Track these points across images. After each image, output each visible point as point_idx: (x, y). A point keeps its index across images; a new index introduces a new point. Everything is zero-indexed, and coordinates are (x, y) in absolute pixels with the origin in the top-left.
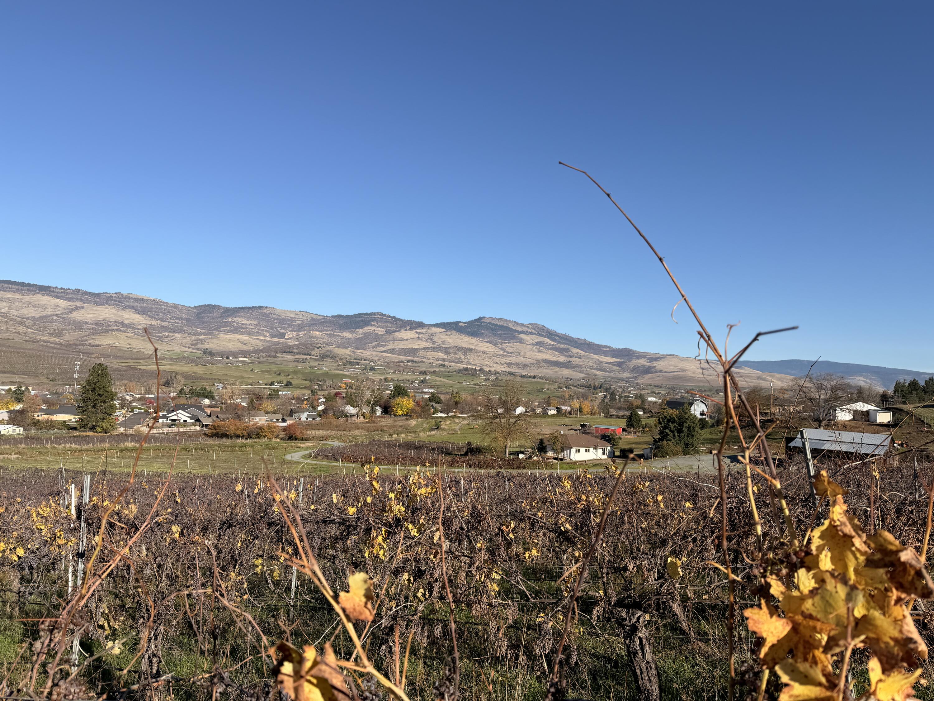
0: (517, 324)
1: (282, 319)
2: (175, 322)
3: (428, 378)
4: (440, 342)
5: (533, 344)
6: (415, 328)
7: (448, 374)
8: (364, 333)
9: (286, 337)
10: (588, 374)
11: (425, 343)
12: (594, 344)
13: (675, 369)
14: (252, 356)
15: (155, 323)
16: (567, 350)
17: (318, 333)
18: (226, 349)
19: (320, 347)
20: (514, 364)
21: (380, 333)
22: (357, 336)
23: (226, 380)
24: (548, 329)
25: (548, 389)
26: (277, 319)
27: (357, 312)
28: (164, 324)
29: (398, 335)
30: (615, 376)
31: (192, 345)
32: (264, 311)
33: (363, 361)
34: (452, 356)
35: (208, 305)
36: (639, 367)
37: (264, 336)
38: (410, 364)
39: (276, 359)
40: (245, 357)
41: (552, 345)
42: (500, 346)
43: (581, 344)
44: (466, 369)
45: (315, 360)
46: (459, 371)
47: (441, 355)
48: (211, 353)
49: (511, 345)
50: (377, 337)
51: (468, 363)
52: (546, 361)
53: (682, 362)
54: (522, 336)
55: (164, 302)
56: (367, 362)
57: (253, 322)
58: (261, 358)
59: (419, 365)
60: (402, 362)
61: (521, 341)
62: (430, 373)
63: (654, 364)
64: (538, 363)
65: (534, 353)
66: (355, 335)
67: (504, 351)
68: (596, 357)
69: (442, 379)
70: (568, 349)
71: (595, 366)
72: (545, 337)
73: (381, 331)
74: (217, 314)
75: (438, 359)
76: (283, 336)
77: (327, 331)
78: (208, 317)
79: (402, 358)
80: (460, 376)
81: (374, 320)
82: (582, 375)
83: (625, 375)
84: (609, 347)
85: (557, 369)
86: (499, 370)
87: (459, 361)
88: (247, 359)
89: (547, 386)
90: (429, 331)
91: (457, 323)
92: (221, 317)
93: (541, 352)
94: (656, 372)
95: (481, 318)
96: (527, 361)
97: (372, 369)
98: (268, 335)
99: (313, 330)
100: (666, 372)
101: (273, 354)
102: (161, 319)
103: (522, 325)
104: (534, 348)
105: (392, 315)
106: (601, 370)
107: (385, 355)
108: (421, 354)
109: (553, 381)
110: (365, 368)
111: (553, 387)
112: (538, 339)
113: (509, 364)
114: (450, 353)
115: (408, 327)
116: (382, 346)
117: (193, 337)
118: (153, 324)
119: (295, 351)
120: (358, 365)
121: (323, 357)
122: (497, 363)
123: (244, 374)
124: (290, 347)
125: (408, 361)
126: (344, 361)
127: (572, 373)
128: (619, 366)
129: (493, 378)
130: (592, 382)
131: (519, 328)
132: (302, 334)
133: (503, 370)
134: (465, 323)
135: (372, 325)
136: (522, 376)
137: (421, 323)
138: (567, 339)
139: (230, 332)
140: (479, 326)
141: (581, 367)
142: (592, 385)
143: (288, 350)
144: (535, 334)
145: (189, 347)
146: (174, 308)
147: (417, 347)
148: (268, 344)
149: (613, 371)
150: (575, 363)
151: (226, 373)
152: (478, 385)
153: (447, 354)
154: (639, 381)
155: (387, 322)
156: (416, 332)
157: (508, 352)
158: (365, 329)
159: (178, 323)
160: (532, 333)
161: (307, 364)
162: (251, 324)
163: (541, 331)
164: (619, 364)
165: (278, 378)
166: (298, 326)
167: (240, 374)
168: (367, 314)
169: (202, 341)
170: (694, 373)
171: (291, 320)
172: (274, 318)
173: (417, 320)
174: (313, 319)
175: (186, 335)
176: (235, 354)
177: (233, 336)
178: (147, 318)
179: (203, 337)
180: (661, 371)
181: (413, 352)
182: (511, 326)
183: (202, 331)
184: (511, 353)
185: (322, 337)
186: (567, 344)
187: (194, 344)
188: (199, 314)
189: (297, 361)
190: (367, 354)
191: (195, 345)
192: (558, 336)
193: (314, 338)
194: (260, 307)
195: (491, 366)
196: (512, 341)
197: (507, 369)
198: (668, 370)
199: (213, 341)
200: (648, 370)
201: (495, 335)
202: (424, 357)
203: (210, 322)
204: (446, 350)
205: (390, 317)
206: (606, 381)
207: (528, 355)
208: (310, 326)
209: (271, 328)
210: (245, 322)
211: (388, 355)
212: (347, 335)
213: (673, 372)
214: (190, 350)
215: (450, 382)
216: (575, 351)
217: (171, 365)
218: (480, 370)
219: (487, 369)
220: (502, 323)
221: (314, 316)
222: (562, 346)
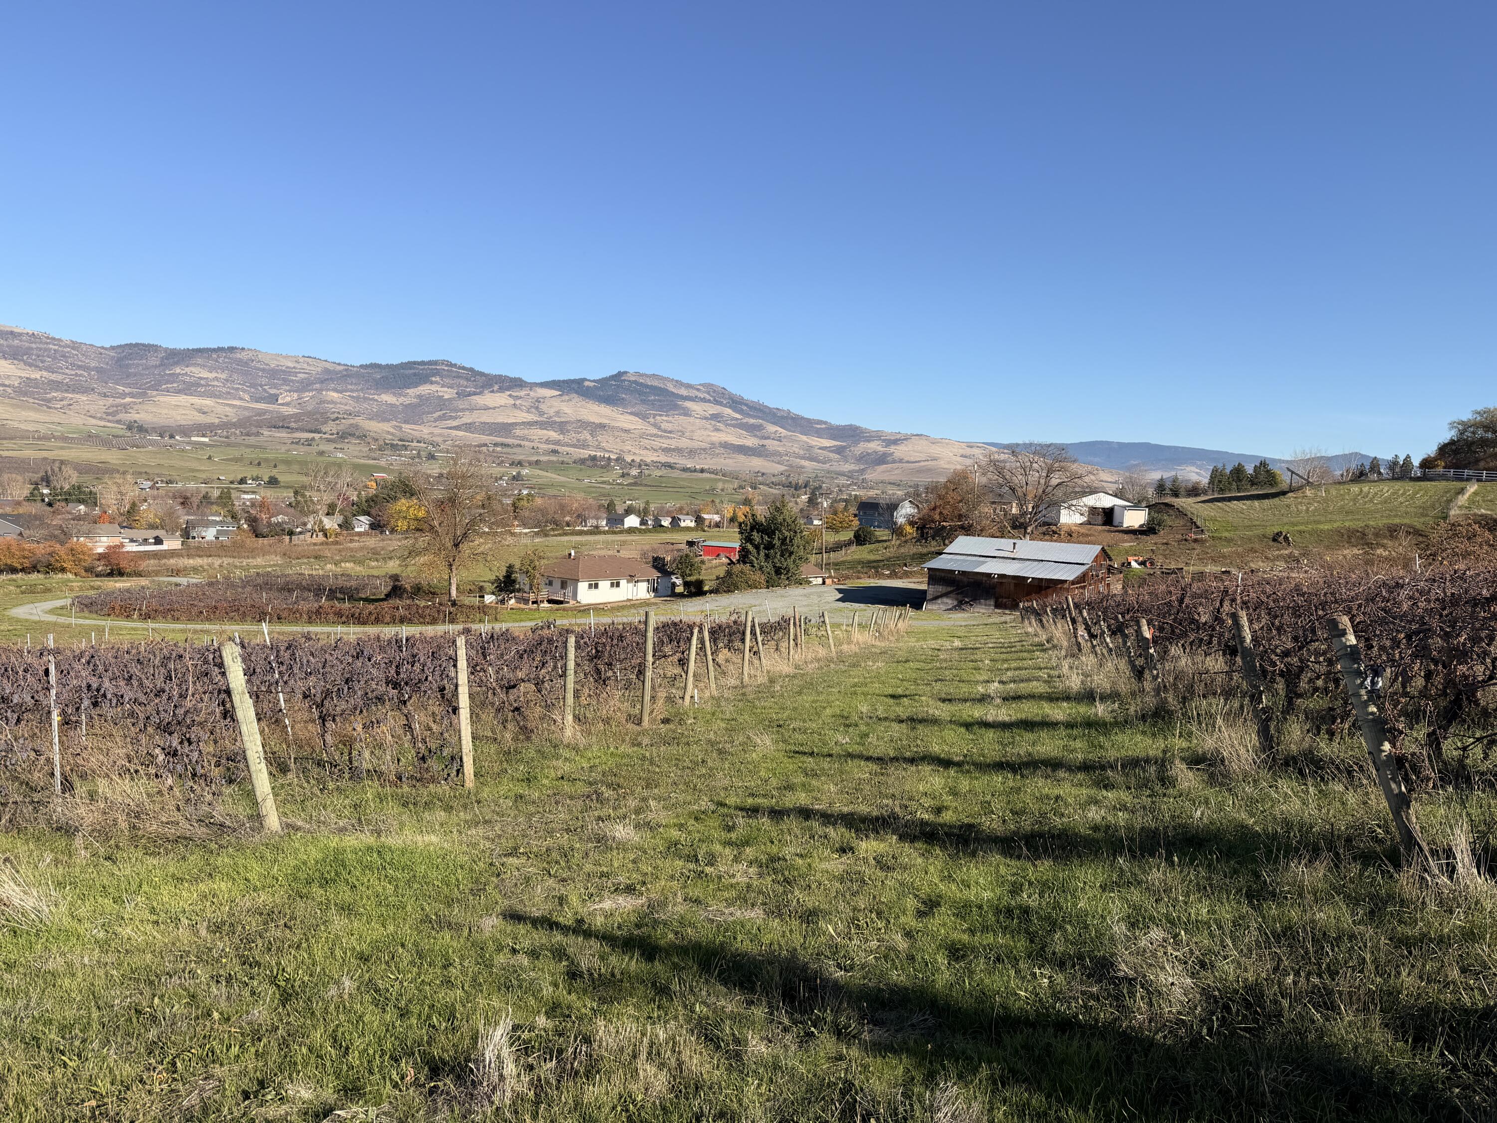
0: (679, 384)
1: (273, 370)
2: (76, 375)
3: (525, 472)
4: (552, 412)
5: (706, 418)
6: (508, 389)
7: (561, 466)
8: (420, 397)
9: (280, 401)
10: (791, 466)
11: (525, 415)
12: (803, 418)
13: (923, 457)
14: (216, 434)
15: (36, 375)
16: (760, 427)
17: (335, 395)
18: (171, 423)
19: (337, 418)
20: (674, 450)
21: (446, 397)
22: (407, 401)
23: (159, 475)
24: (730, 394)
25: (722, 490)
26: (263, 370)
27: (405, 360)
28: (53, 377)
29: (479, 400)
30: (832, 469)
31: (108, 414)
32: (238, 356)
33: (415, 444)
34: (571, 438)
35: (137, 345)
36: (868, 454)
37: (241, 399)
38: (499, 449)
39: (258, 439)
40: (204, 436)
41: (737, 419)
42: (652, 420)
43: (782, 417)
44: (594, 458)
45: (329, 440)
46: (583, 461)
47: (553, 435)
48: (141, 429)
49: (670, 419)
50: (441, 403)
51: (599, 447)
52: (725, 445)
53: (934, 446)
54: (688, 404)
55: (54, 339)
56: (422, 445)
57: (219, 376)
58: (233, 438)
59: (515, 450)
60: (485, 445)
61: (686, 413)
62: (530, 463)
63: (892, 449)
64: (711, 449)
65: (706, 433)
66: (402, 400)
67: (659, 428)
68: (804, 438)
69: (549, 474)
70: (761, 425)
71: (802, 452)
72: (725, 406)
73: (448, 393)
74: (153, 361)
75: (548, 441)
76: (274, 399)
77: (352, 391)
78: (138, 365)
79: (485, 439)
80: (581, 470)
81: (437, 373)
82: (782, 468)
83: (847, 467)
84: (825, 423)
85: (742, 458)
86: (648, 460)
87: (584, 445)
88: (206, 440)
89: (720, 485)
90: (532, 394)
91: (580, 382)
92: (161, 365)
93: (717, 430)
94: (894, 462)
95: (620, 374)
96: (695, 445)
97: (431, 457)
98: (247, 397)
99: (328, 390)
100: (908, 462)
101: (254, 430)
102: (47, 369)
103: (689, 386)
104: (707, 424)
105: (468, 366)
106: (811, 459)
107: (454, 433)
108: (518, 432)
109: (733, 476)
110: (419, 455)
111: (732, 486)
112: (713, 409)
113: (666, 450)
114: (568, 431)
115: (496, 387)
116: (451, 418)
117: (111, 401)
118: (33, 376)
119: (293, 425)
120: (406, 449)
121: (343, 436)
122: (646, 448)
123: (194, 465)
124: (284, 418)
125: (496, 445)
126: (381, 442)
127: (766, 464)
128: (839, 453)
129: (634, 472)
130: (794, 479)
131: (683, 392)
132: (307, 395)
133: (655, 459)
134: (594, 381)
135: (432, 383)
136: (685, 470)
137: (520, 380)
138: (760, 410)
139: (179, 392)
140: (618, 386)
141: (781, 455)
142: (793, 483)
143: (280, 423)
144: (709, 401)
145: (101, 419)
146: (73, 348)
147: (510, 421)
148: (247, 414)
149: (830, 460)
150: (771, 448)
151: (162, 462)
152: (610, 484)
153: (562, 433)
154: (866, 476)
155: (458, 377)
156: (510, 396)
157: (665, 431)
158: (421, 388)
159: (81, 375)
160: (704, 400)
161: (314, 449)
162: (216, 379)
163: (719, 396)
164: (839, 450)
165: (255, 472)
166: (301, 381)
167: (188, 464)
168: (423, 363)
169: (126, 408)
170: (949, 463)
171: (288, 372)
172: (259, 369)
173: (512, 375)
174: (326, 371)
175: (96, 396)
176: (186, 431)
177: (183, 399)
178: (22, 365)
179: (128, 400)
180: (901, 461)
181: (506, 429)
182: (671, 388)
183: (127, 390)
184: (670, 432)
185: (344, 401)
186: (759, 418)
187: (111, 413)
188: (119, 360)
189: (297, 443)
190: (425, 431)
191: (113, 414)
192: (746, 405)
193: (328, 403)
194: (232, 349)
195: (635, 453)
196: (672, 412)
197: (663, 459)
198: (912, 459)
199: (145, 407)
200: (881, 459)
201: (643, 402)
202: (523, 438)
203: (142, 375)
204: (562, 427)
205: (464, 368)
206: (817, 476)
207: (698, 435)
208: (322, 382)
209: (253, 385)
210: (205, 374)
211: (461, 433)
212: (388, 398)
213: (919, 462)
214: (102, 423)
215: (562, 479)
216: (771, 428)
217: (62, 448)
218: (617, 460)
219: (628, 459)
220: (656, 383)
221: (328, 366)
222: (752, 421)
